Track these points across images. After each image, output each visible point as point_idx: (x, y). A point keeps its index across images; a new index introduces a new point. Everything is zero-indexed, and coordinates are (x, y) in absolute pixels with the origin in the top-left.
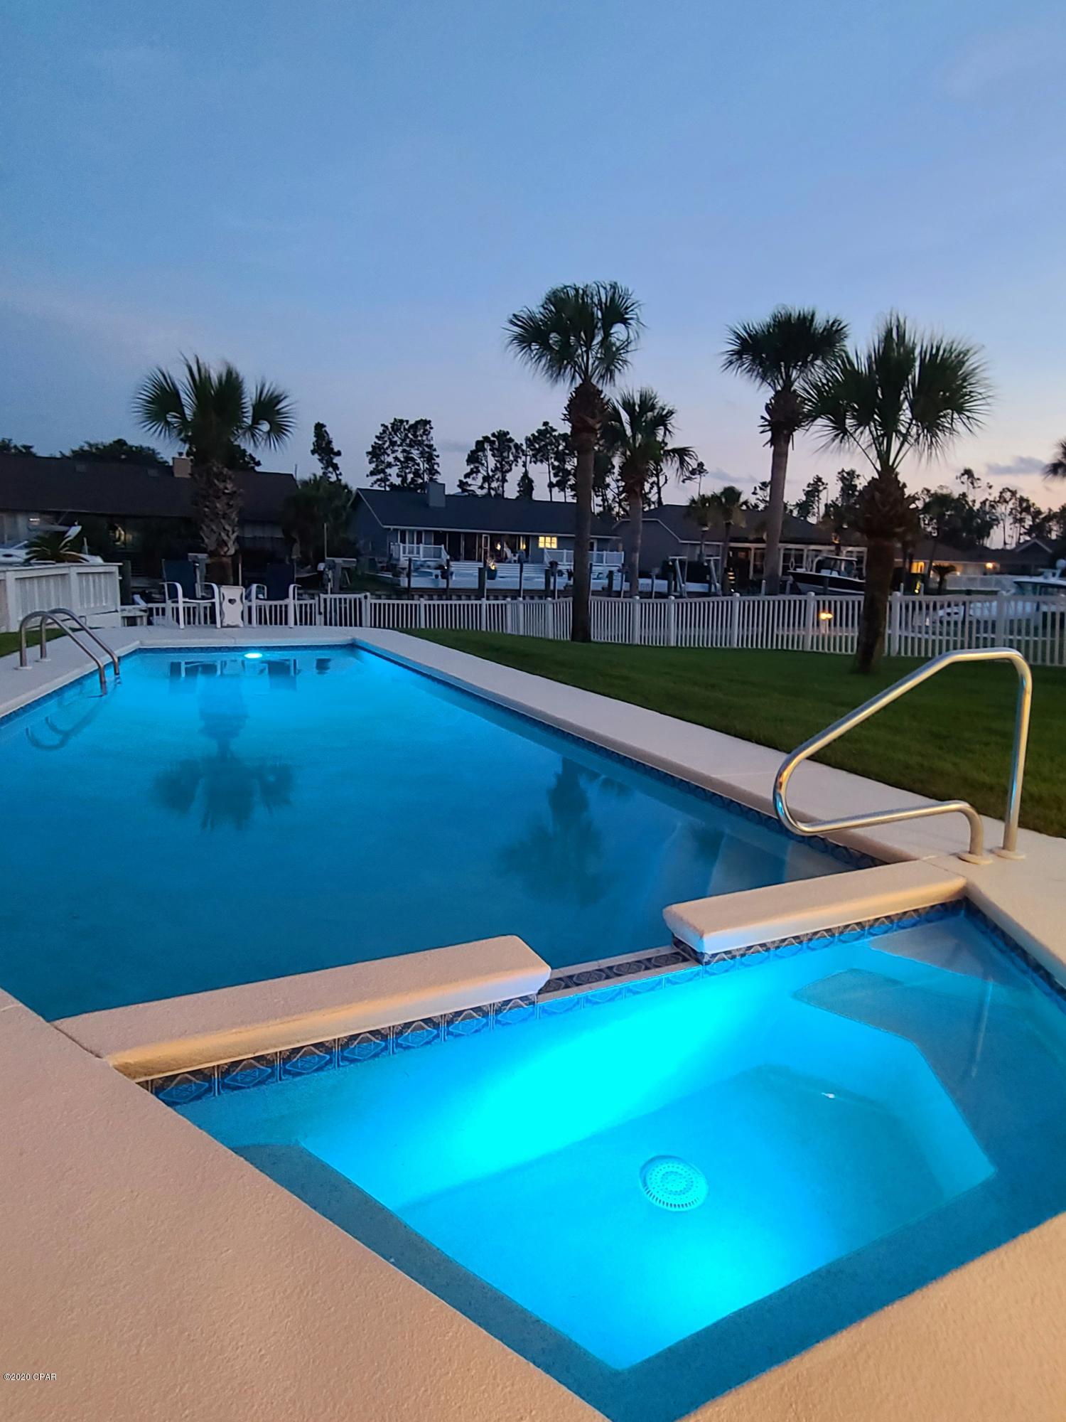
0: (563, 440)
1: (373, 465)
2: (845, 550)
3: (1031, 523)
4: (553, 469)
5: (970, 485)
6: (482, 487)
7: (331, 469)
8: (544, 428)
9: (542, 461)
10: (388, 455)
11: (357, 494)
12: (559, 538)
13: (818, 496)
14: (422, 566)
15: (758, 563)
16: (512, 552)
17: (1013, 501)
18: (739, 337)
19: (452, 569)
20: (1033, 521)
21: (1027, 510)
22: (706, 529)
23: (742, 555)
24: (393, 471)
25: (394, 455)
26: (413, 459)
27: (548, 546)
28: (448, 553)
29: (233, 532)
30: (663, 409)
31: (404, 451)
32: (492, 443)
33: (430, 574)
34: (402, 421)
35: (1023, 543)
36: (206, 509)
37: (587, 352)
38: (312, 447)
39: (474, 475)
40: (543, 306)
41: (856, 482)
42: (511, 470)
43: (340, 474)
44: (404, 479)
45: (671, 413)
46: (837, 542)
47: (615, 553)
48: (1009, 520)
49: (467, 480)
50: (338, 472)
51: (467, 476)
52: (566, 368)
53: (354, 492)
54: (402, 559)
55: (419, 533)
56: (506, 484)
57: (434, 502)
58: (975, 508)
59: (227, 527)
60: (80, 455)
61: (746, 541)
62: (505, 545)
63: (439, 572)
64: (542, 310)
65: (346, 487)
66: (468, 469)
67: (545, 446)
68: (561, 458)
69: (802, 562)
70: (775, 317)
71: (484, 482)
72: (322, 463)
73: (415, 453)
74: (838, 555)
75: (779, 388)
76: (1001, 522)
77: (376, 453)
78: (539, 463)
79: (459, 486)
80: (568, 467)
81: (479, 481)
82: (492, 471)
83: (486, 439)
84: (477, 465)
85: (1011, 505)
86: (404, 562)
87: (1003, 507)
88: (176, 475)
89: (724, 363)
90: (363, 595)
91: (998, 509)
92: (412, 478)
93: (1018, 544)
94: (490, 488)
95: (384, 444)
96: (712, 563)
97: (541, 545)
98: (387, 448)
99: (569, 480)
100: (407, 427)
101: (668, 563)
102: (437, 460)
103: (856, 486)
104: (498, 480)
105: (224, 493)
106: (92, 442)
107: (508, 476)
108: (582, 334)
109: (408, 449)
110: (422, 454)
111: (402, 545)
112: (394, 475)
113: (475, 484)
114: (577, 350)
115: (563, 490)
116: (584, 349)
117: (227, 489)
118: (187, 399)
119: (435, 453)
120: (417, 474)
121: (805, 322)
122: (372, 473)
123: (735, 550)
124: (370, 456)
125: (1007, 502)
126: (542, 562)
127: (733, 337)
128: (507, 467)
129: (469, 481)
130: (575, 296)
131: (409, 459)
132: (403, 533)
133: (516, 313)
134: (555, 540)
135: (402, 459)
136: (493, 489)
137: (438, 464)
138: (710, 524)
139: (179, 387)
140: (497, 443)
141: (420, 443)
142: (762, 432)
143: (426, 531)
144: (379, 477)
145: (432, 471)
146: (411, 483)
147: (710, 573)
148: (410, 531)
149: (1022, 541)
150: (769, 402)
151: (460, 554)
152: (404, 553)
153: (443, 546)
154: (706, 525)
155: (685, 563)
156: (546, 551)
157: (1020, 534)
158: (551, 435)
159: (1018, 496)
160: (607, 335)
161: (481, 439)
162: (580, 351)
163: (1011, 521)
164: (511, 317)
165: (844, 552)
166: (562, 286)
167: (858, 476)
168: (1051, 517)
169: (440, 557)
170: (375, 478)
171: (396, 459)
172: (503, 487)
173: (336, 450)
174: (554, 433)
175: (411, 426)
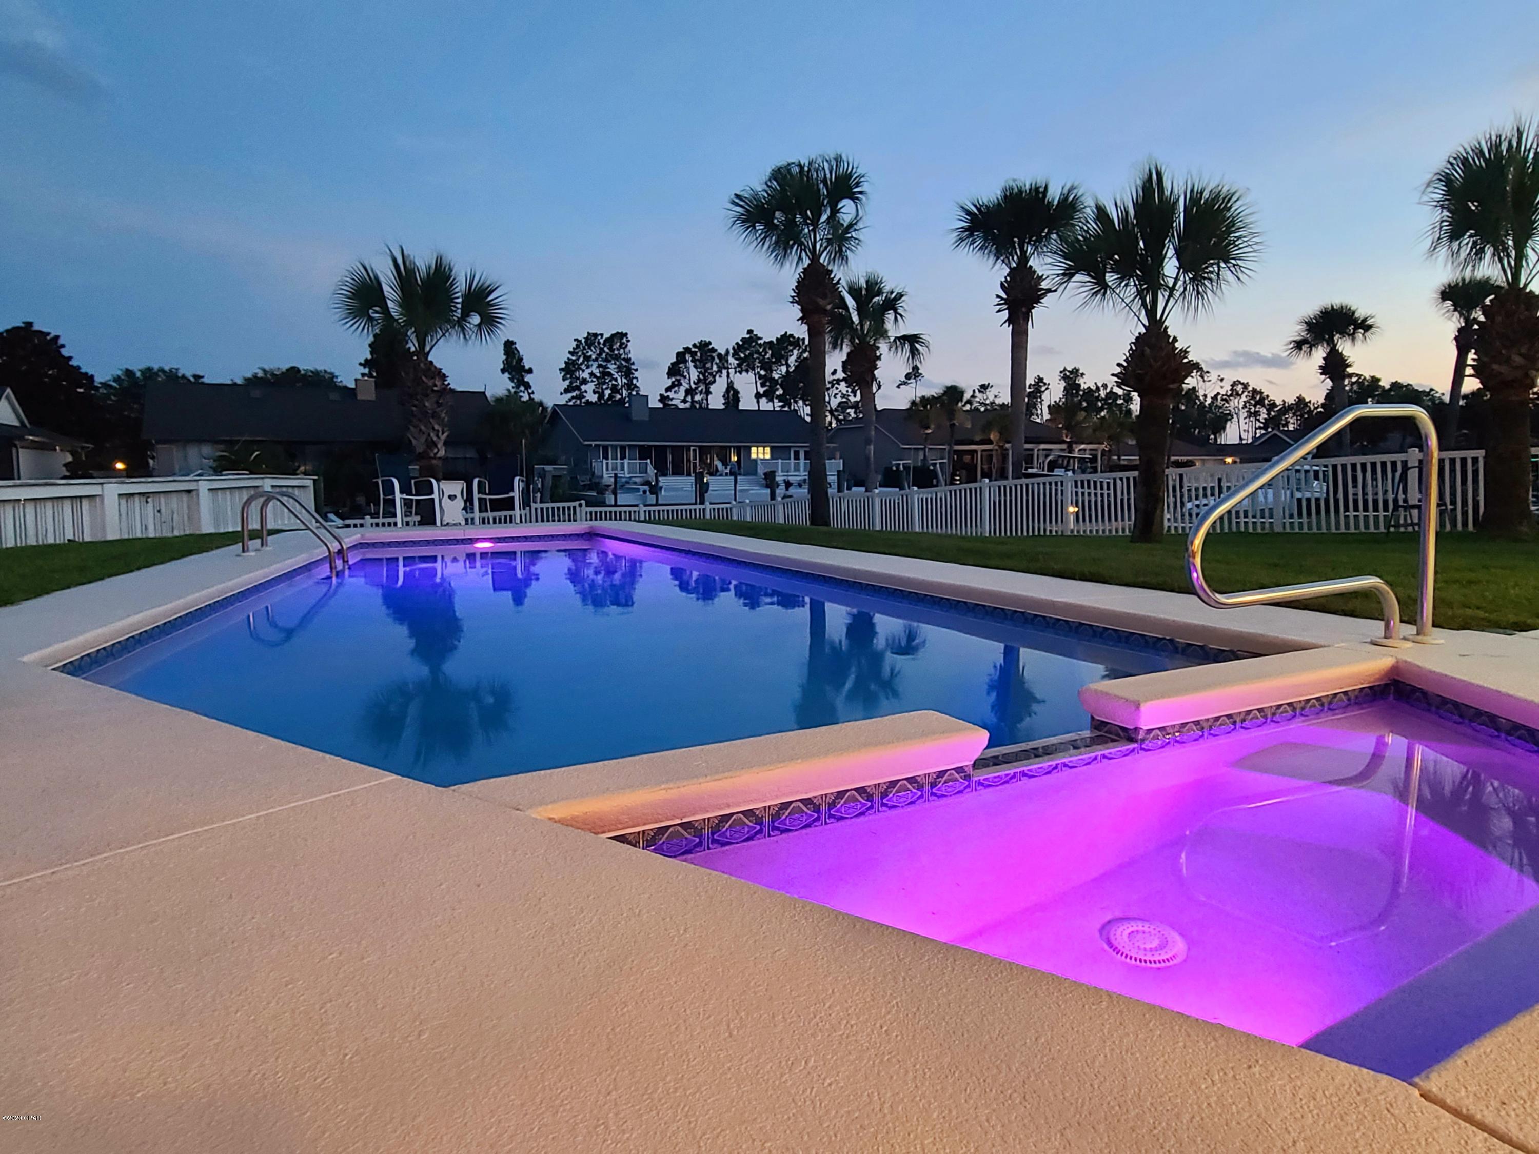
0: (770, 348)
1: (567, 382)
2: (1078, 448)
3: (1266, 416)
4: (760, 378)
5: (1199, 378)
6: (684, 401)
7: (522, 388)
8: (748, 336)
9: (747, 371)
10: (583, 371)
11: (554, 411)
12: (772, 448)
13: (1040, 397)
14: (627, 483)
15: (985, 467)
16: (723, 465)
17: (1246, 394)
18: (969, 213)
19: (661, 484)
20: (1269, 414)
21: (1261, 402)
22: (929, 431)
23: (967, 458)
24: (589, 388)
25: (589, 371)
26: (610, 374)
27: (761, 456)
28: (655, 468)
29: (443, 433)
30: (892, 293)
31: (599, 366)
32: (693, 354)
33: (638, 490)
34: (595, 335)
35: (1260, 437)
36: (414, 409)
37: (814, 231)
38: (502, 366)
39: (676, 388)
40: (766, 183)
41: (1080, 381)
42: (714, 381)
43: (533, 393)
44: (601, 396)
45: (900, 296)
46: (1068, 440)
47: (833, 461)
48: (1243, 414)
49: (669, 394)
50: (530, 391)
51: (668, 389)
52: (792, 248)
53: (549, 410)
54: (605, 476)
55: (623, 448)
56: (710, 397)
57: (638, 415)
58: (1207, 404)
59: (436, 427)
60: (253, 382)
61: (972, 442)
62: (715, 458)
63: (646, 488)
64: (765, 187)
65: (541, 404)
66: (669, 382)
67: (751, 354)
68: (767, 367)
69: (1032, 463)
70: (1005, 190)
71: (686, 396)
72: (513, 381)
73: (612, 368)
74: (1070, 452)
75: (1014, 265)
76: (1235, 416)
77: (570, 369)
78: (744, 374)
79: (660, 400)
80: (776, 376)
81: (682, 394)
82: (694, 383)
83: (687, 350)
84: (678, 378)
85: (1244, 398)
86: (608, 478)
87: (1236, 401)
88: (359, 398)
89: (954, 240)
90: (578, 503)
91: (1232, 403)
92: (610, 395)
93: (1255, 439)
94: (693, 401)
95: (578, 359)
96: (938, 466)
97: (754, 456)
98: (581, 364)
99: (777, 390)
100: (602, 341)
101: (891, 468)
102: (636, 374)
103: (1079, 385)
104: (701, 392)
105: (433, 391)
106: (267, 368)
107: (713, 388)
108: (809, 212)
109: (604, 364)
110: (619, 369)
111: (604, 461)
112: (590, 391)
113: (678, 398)
114: (803, 229)
115: (771, 400)
116: (811, 228)
117: (436, 386)
118: (390, 292)
119: (633, 367)
120: (615, 389)
121: (1038, 194)
122: (567, 391)
123: (960, 453)
124: (563, 374)
125: (1240, 395)
126: (755, 473)
127: (963, 214)
128: (711, 379)
129: (671, 394)
130: (800, 172)
131: (605, 374)
132: (605, 448)
133: (738, 193)
134: (768, 450)
135: (598, 375)
136: (696, 402)
137: (637, 378)
138: (932, 426)
139: (382, 279)
140: (699, 354)
141: (617, 357)
142: (999, 311)
143: (629, 446)
144: (574, 394)
145: (630, 386)
146: (609, 399)
147: (936, 477)
148: (612, 446)
149: (1258, 435)
150: (1003, 280)
151: (667, 469)
152: (607, 469)
153: (649, 461)
154: (928, 428)
155: (909, 468)
156: (759, 462)
157: (1256, 429)
158: (757, 343)
159: (1250, 389)
160: (835, 212)
161: (681, 350)
162: (806, 230)
163: (1246, 414)
164: (733, 197)
165: (1077, 450)
166: (786, 163)
167: (1082, 374)
168: (1286, 409)
169: (646, 472)
170: (569, 395)
171: (592, 374)
172: (707, 400)
173: (527, 367)
174: (759, 342)
175: (607, 340)
